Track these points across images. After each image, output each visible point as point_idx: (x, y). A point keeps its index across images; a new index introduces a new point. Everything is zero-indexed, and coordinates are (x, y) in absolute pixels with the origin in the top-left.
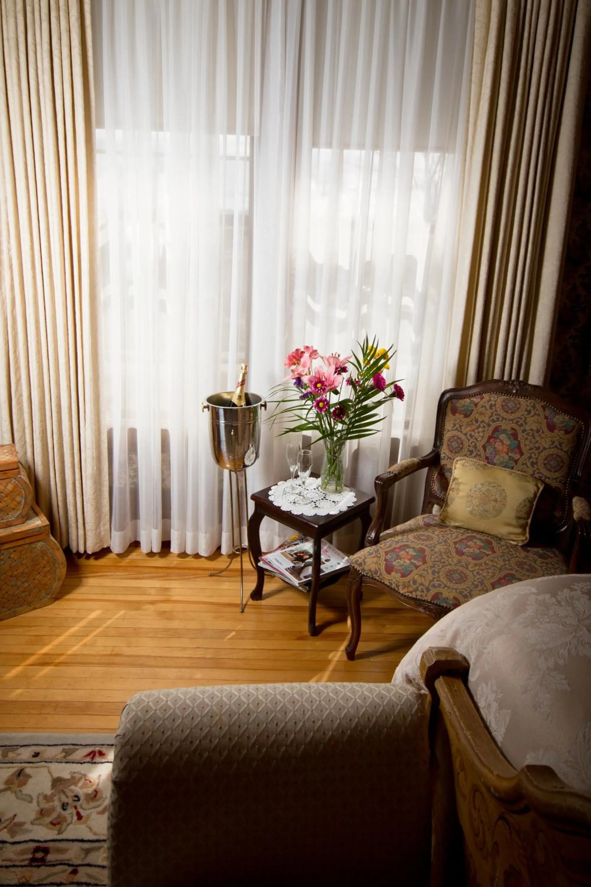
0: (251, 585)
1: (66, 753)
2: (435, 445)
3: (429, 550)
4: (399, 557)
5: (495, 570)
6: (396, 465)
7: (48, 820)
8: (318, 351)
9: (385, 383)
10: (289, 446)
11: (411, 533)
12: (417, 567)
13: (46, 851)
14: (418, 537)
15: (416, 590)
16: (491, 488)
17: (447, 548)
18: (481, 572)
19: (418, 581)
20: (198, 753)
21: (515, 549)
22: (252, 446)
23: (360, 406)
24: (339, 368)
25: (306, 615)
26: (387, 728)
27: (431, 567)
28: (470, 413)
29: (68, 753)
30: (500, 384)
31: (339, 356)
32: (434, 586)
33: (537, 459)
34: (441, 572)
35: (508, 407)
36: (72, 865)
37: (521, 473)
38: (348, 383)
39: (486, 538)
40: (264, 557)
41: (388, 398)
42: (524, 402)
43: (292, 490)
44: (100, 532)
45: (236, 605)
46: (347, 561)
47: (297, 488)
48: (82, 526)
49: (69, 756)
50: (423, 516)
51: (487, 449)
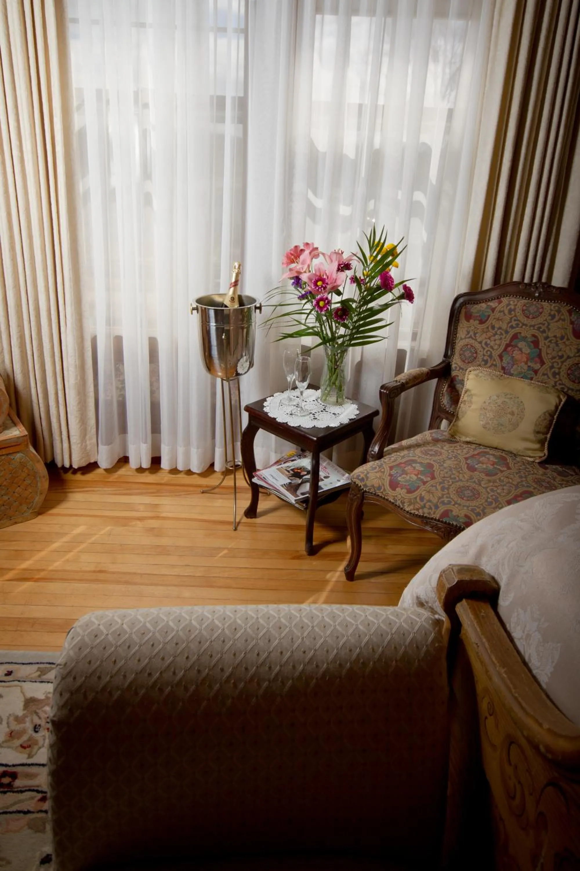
0: (245, 503)
1: (41, 672)
2: (446, 355)
3: (438, 466)
4: (404, 472)
5: (511, 487)
6: (403, 374)
7: (17, 742)
8: (319, 249)
9: (393, 282)
10: (286, 353)
11: (418, 448)
12: (424, 483)
13: (14, 776)
14: (426, 452)
15: (424, 507)
16: (507, 400)
17: (457, 464)
18: (495, 489)
19: (425, 497)
20: (158, 687)
21: (532, 465)
22: (246, 355)
23: (364, 308)
24: (342, 264)
25: (303, 535)
26: (396, 661)
27: (440, 483)
28: (486, 319)
29: (43, 672)
30: (520, 287)
31: (342, 253)
32: (443, 503)
33: (560, 368)
34: (452, 489)
35: (529, 311)
36: (42, 792)
37: (542, 384)
38: (351, 281)
39: (500, 453)
40: (258, 473)
41: (397, 301)
42: (547, 306)
43: (289, 402)
44: (86, 446)
45: (229, 523)
46: (348, 478)
47: (294, 400)
48: (67, 438)
49: (44, 675)
50: (430, 431)
51: (504, 359)
